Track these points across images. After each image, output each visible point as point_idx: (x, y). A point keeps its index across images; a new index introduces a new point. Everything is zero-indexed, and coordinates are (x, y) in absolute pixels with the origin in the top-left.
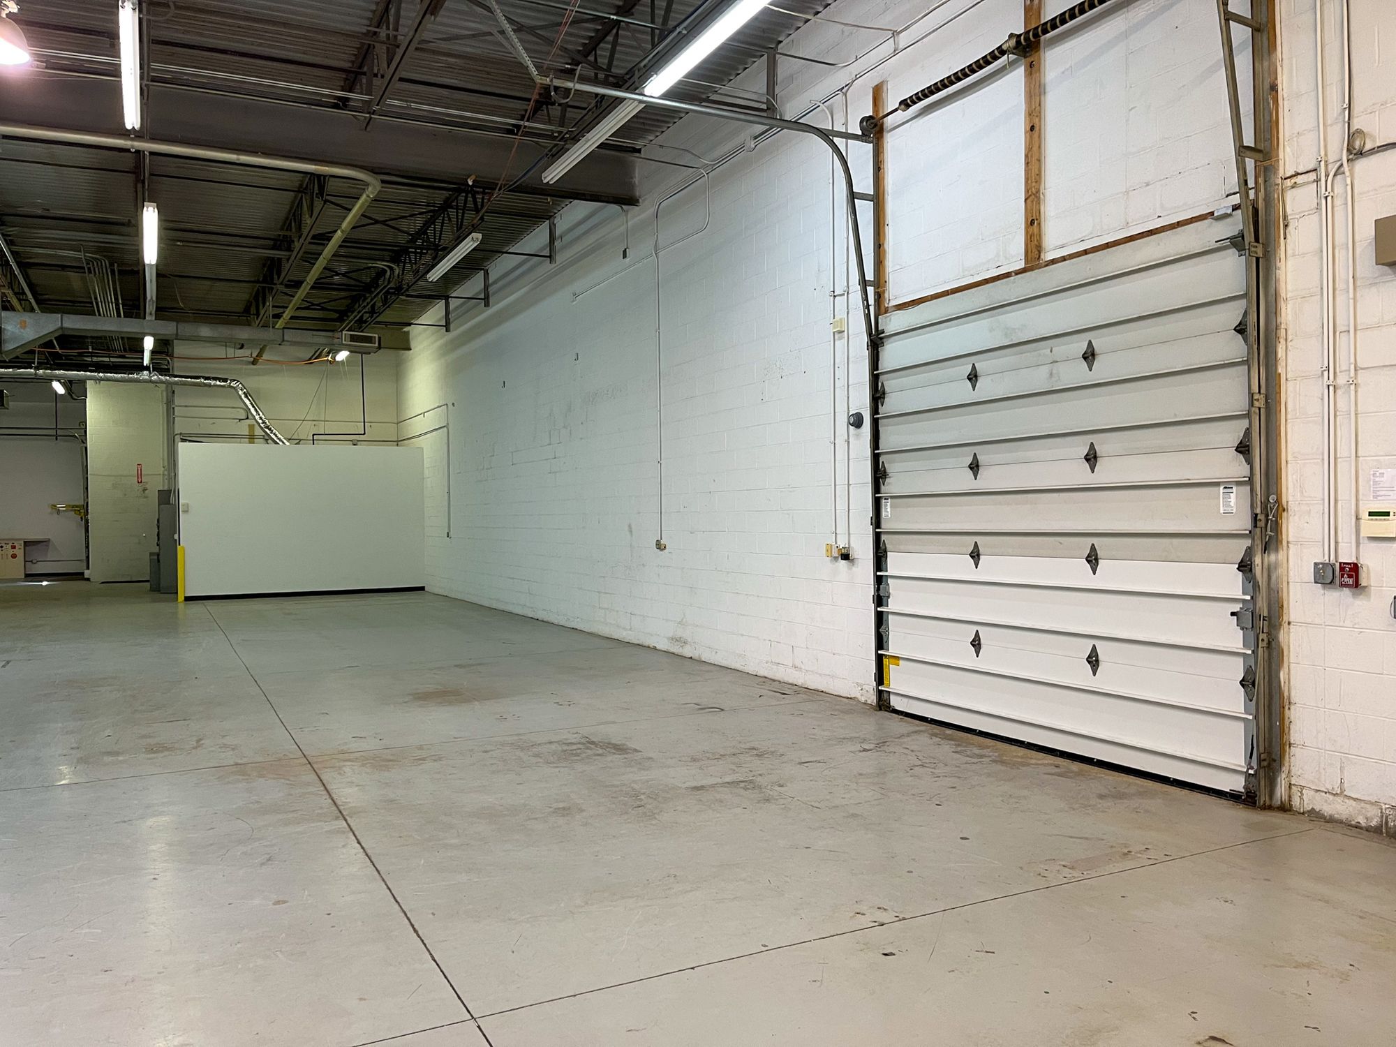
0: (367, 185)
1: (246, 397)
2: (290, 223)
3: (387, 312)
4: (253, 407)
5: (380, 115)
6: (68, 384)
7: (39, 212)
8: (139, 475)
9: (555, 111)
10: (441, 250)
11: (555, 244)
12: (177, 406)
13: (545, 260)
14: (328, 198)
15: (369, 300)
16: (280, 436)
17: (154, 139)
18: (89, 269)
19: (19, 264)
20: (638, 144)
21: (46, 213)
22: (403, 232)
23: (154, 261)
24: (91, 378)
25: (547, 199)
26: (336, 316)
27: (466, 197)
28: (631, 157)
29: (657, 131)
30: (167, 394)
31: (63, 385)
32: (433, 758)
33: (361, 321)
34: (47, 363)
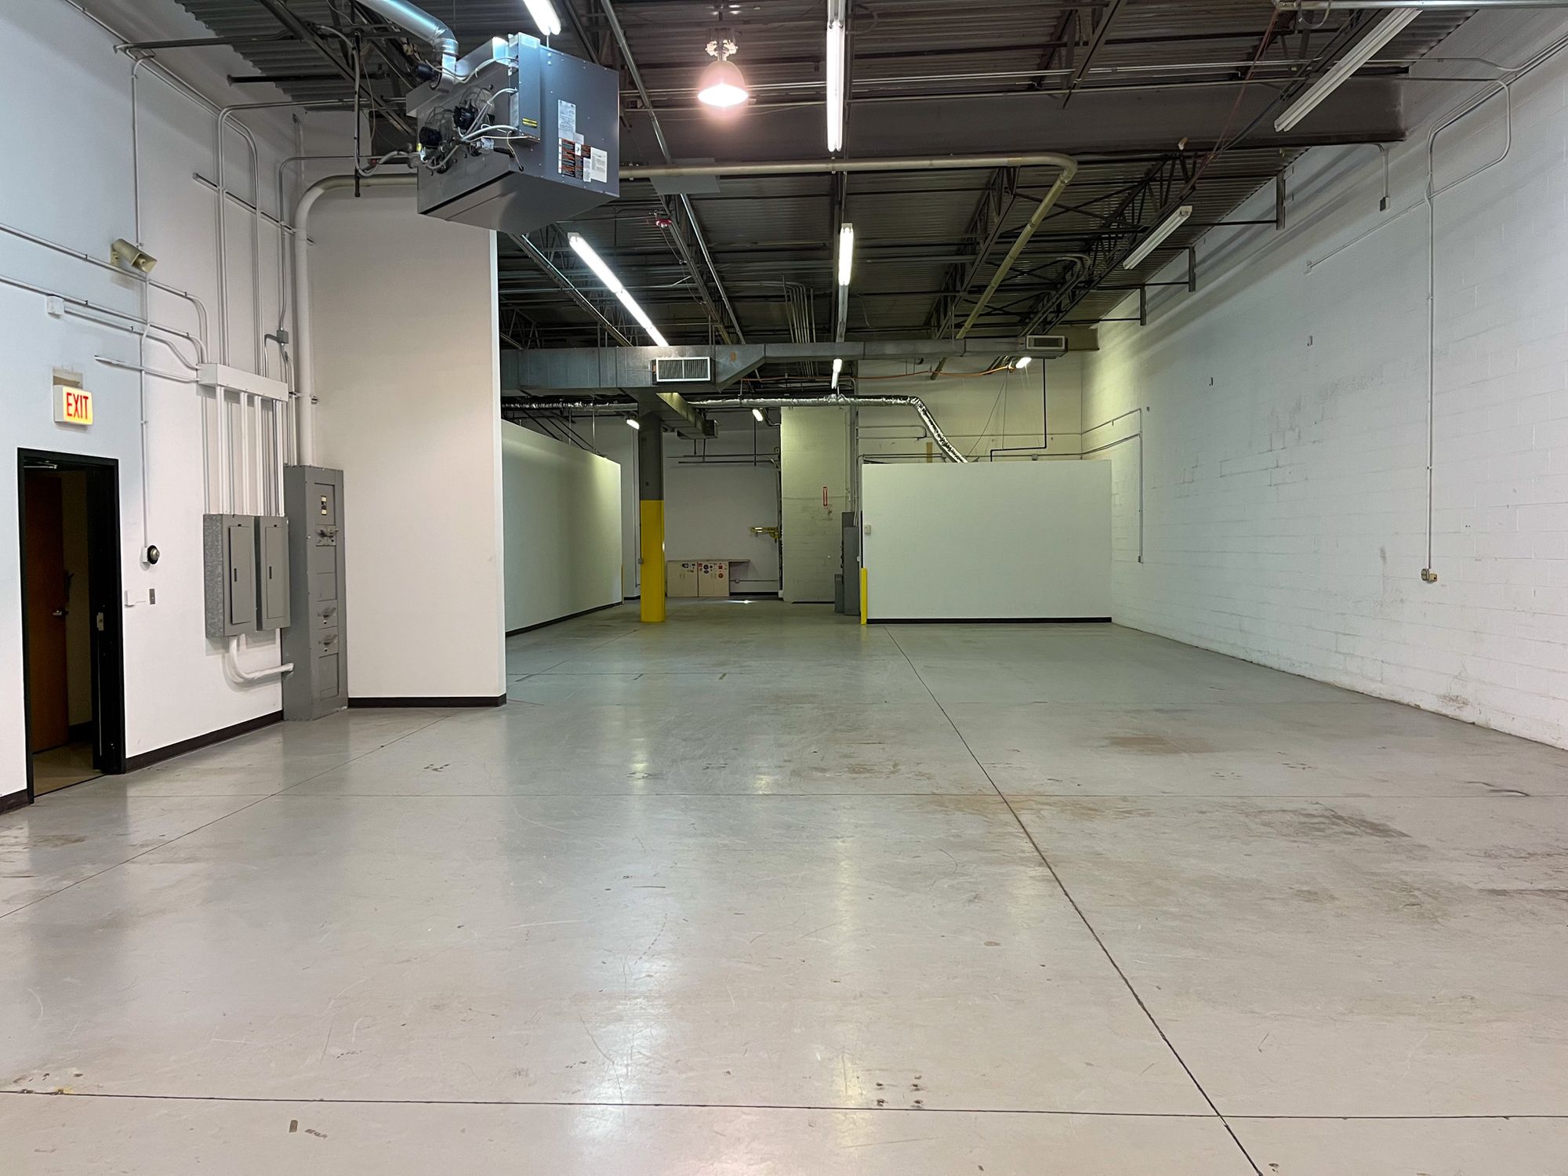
0: (1061, 169)
1: (925, 414)
2: (976, 223)
3: (1076, 308)
4: (932, 424)
5: (1082, 88)
6: (766, 411)
7: (748, 246)
8: (825, 498)
9: (1294, 41)
10: (1142, 231)
11: (1285, 204)
12: (860, 427)
13: (1270, 227)
14: (1019, 191)
15: (1054, 299)
16: (958, 454)
17: (854, 157)
18: (789, 296)
19: (730, 299)
20: (1404, 62)
21: (755, 247)
22: (1096, 216)
23: (847, 283)
24: (785, 405)
25: (1279, 151)
26: (1017, 319)
27: (1173, 165)
28: (1395, 80)
29: (1432, 41)
30: (851, 415)
31: (762, 412)
32: (1141, 812)
33: (1046, 322)
34: (749, 393)
